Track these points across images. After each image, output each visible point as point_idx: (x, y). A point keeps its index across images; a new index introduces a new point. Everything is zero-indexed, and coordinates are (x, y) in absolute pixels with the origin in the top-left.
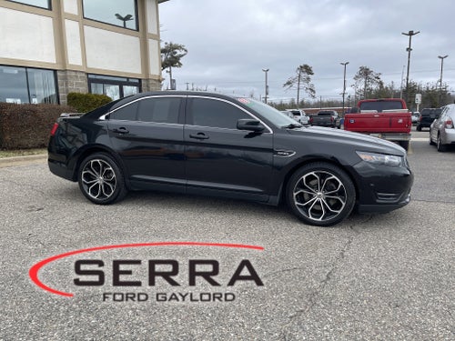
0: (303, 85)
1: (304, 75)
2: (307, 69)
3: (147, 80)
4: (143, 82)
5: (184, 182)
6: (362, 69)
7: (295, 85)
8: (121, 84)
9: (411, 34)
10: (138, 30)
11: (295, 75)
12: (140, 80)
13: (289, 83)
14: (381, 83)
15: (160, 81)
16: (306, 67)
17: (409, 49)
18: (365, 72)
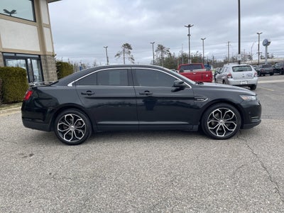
0: (127, 56)
1: (126, 50)
2: (128, 46)
3: (45, 55)
4: (42, 57)
5: (137, 123)
6: (159, 46)
7: (122, 56)
8: (26, 59)
9: (189, 26)
10: (35, 21)
11: (121, 50)
12: (39, 55)
13: (118, 55)
14: (170, 54)
15: (53, 56)
16: (127, 45)
17: (189, 35)
18: (161, 48)
